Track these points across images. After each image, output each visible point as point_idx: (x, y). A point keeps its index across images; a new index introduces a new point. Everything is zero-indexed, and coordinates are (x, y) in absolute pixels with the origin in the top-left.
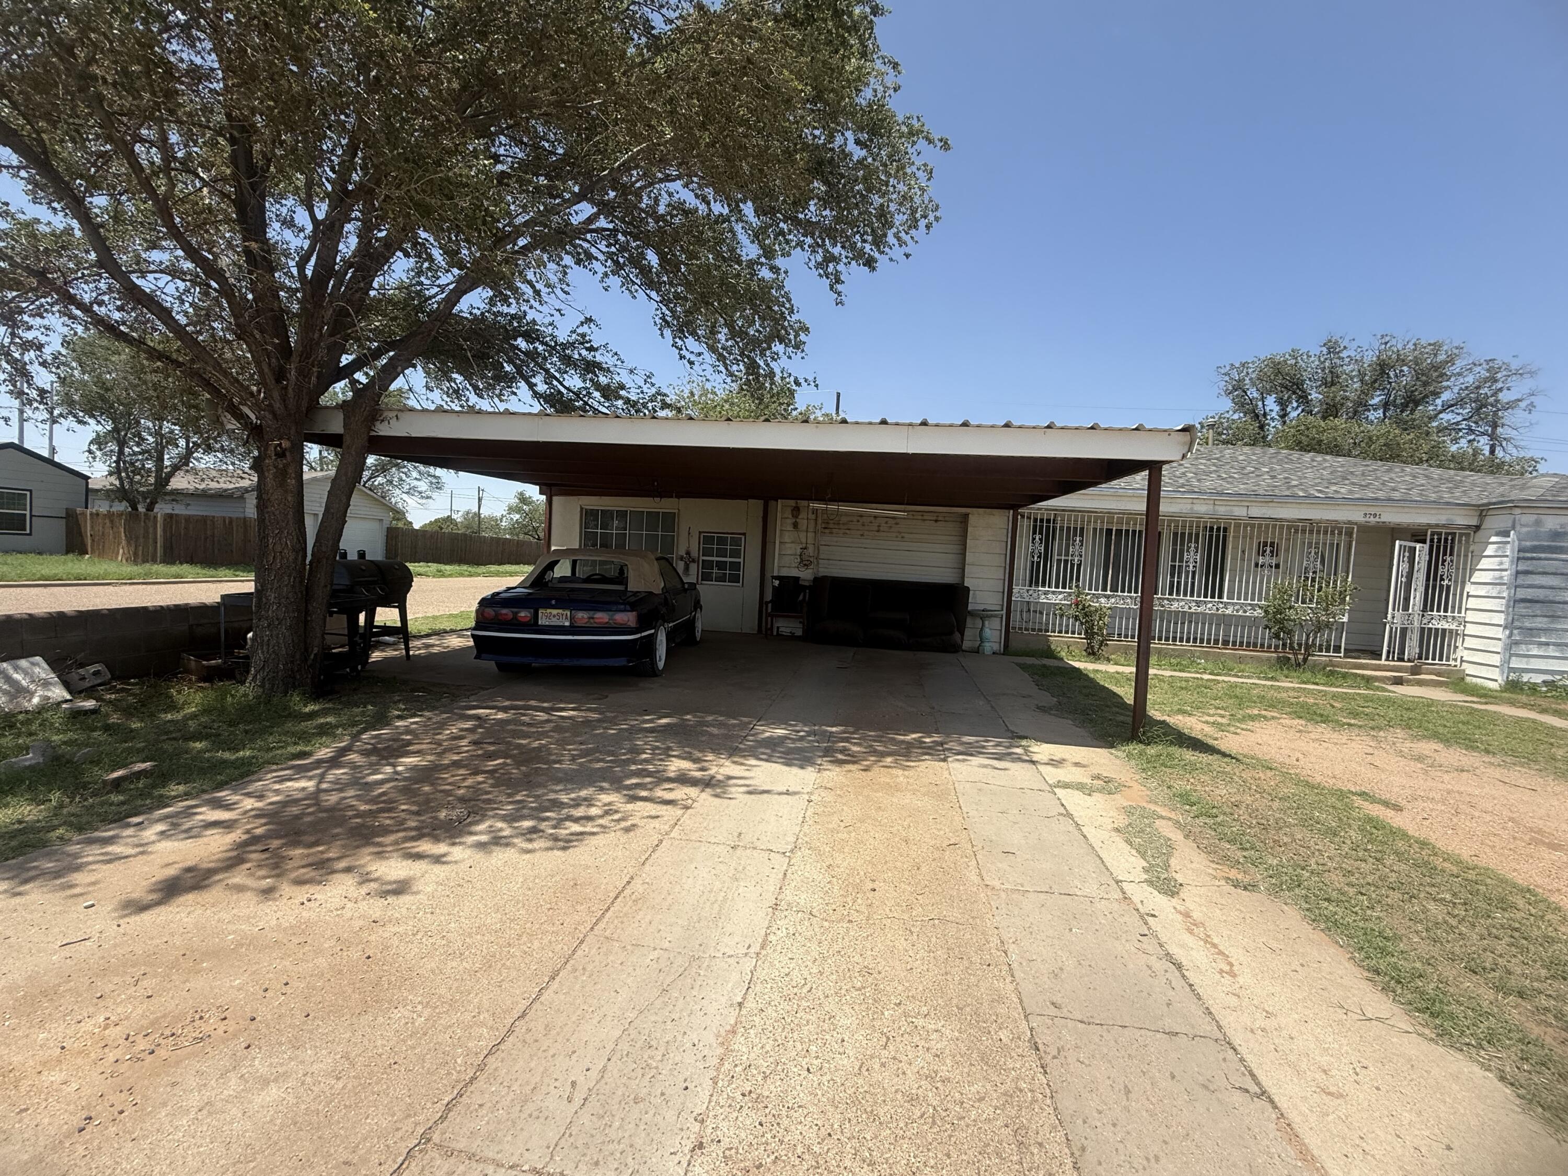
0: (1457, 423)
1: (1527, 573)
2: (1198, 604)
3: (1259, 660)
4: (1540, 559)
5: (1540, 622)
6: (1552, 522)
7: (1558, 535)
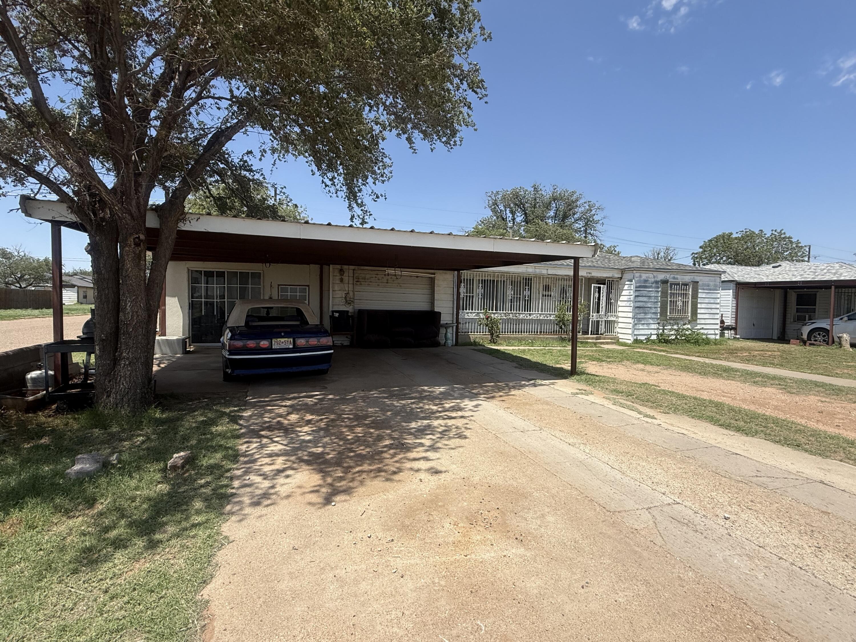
0: (580, 228)
1: (637, 296)
2: (530, 315)
3: (553, 338)
4: (641, 291)
6: (644, 276)
7: (646, 281)
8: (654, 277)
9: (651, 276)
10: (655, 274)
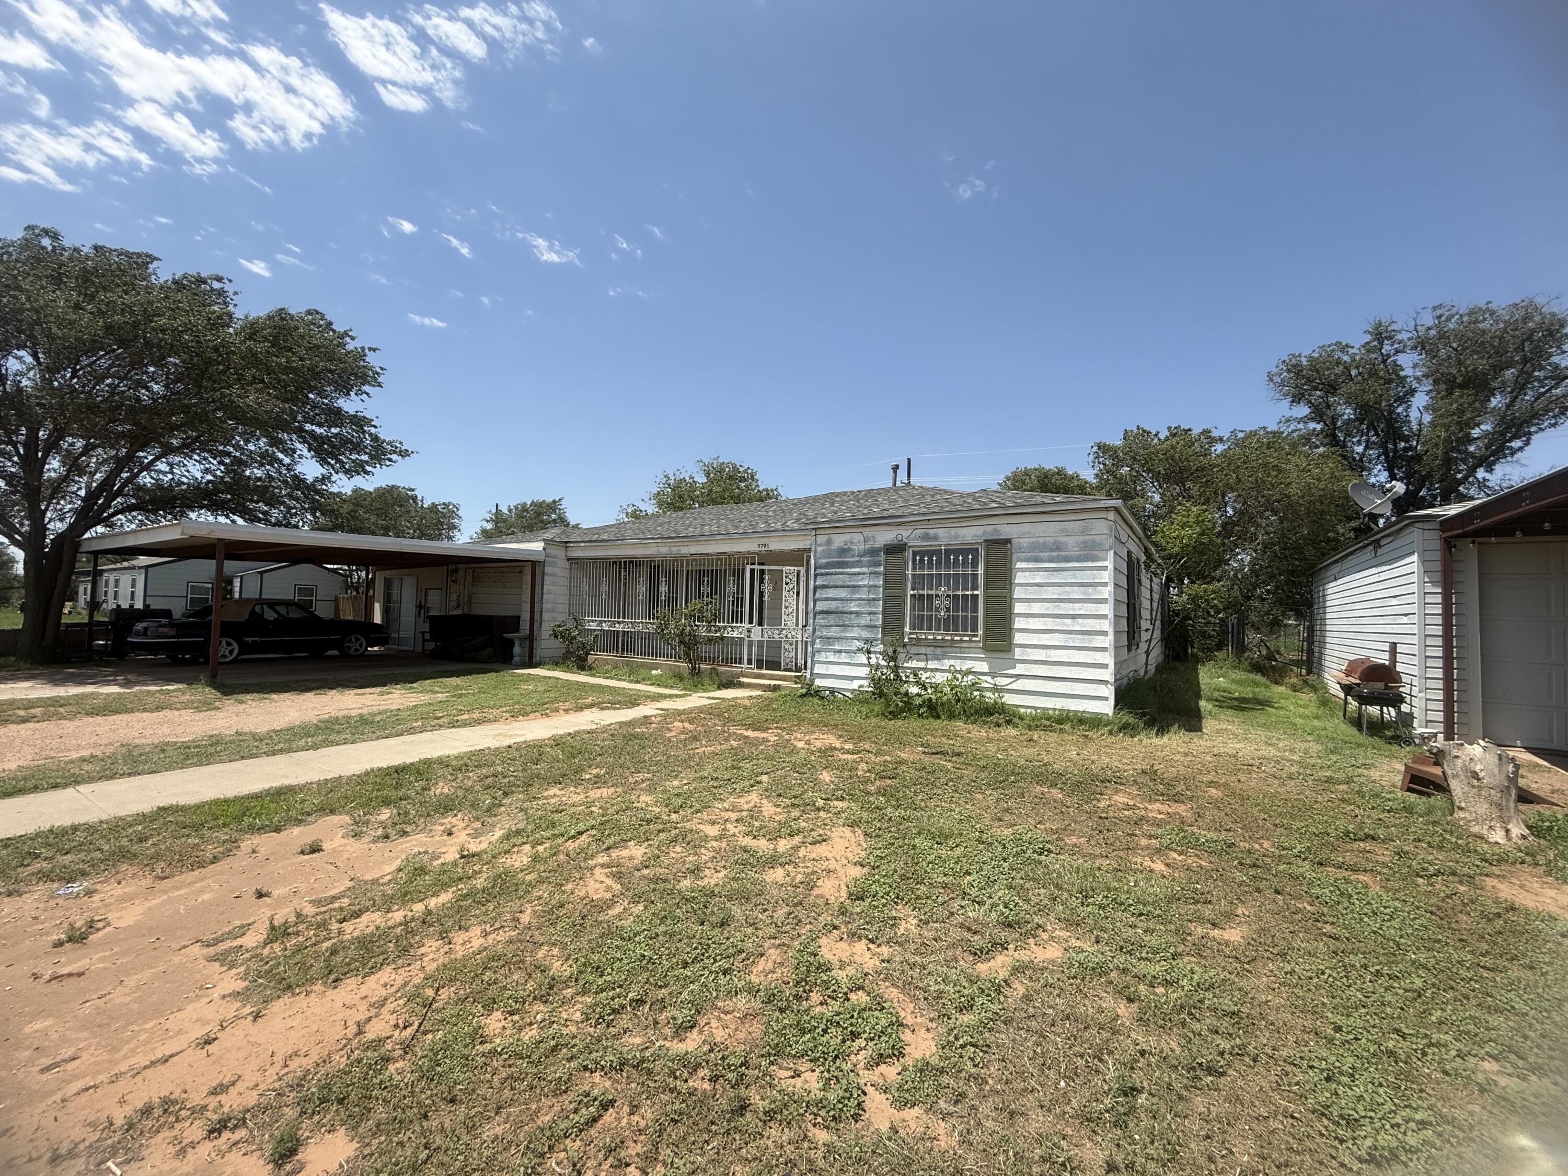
1: (824, 587)
4: (832, 574)
5: (834, 632)
6: (839, 540)
7: (843, 551)
8: (866, 541)
9: (858, 537)
10: (868, 532)
